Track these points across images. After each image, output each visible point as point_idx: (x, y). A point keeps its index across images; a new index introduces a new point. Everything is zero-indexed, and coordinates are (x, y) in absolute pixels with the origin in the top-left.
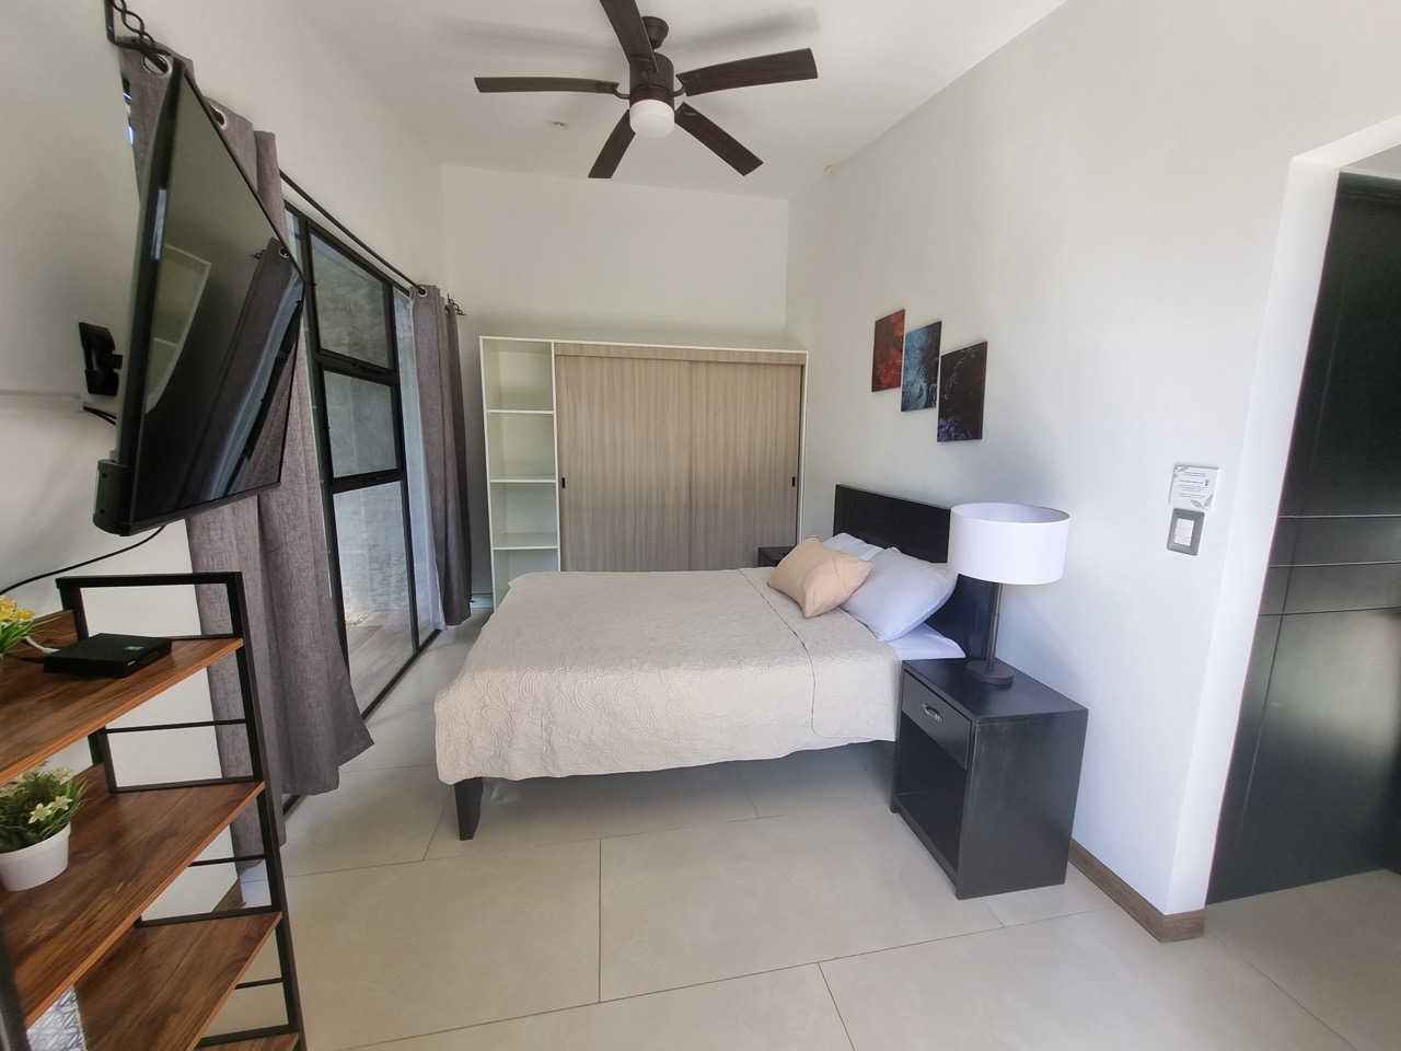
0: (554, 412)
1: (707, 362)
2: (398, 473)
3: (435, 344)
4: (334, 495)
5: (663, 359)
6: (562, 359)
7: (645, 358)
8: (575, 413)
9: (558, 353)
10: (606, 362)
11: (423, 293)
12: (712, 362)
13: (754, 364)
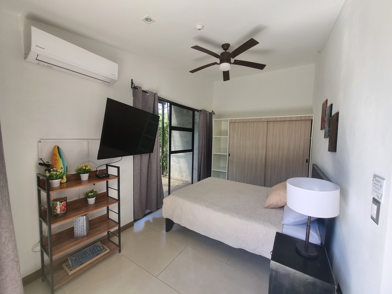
0: (228, 137)
1: (274, 121)
2: (192, 150)
3: (203, 122)
4: (171, 155)
5: (259, 121)
6: (231, 123)
7: (253, 121)
8: (234, 137)
9: (230, 122)
10: (242, 123)
11: (202, 111)
12: (275, 121)
13: (291, 121)
